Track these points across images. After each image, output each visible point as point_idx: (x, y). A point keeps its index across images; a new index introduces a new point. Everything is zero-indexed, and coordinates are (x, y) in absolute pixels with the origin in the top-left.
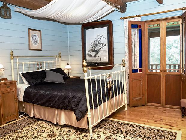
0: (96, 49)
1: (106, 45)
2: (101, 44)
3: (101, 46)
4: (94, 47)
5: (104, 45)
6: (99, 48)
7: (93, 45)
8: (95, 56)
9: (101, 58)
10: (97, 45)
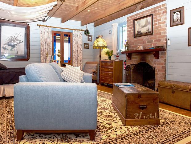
0: (12, 44)
1: (23, 42)
2: (18, 40)
3: (18, 42)
4: (11, 42)
5: (21, 42)
6: (15, 43)
7: (9, 40)
8: (11, 50)
9: (17, 52)
10: (14, 41)
